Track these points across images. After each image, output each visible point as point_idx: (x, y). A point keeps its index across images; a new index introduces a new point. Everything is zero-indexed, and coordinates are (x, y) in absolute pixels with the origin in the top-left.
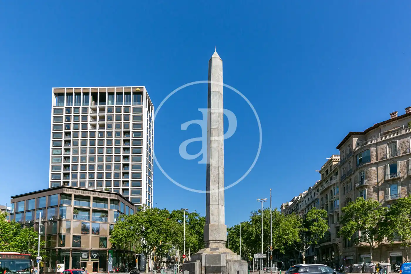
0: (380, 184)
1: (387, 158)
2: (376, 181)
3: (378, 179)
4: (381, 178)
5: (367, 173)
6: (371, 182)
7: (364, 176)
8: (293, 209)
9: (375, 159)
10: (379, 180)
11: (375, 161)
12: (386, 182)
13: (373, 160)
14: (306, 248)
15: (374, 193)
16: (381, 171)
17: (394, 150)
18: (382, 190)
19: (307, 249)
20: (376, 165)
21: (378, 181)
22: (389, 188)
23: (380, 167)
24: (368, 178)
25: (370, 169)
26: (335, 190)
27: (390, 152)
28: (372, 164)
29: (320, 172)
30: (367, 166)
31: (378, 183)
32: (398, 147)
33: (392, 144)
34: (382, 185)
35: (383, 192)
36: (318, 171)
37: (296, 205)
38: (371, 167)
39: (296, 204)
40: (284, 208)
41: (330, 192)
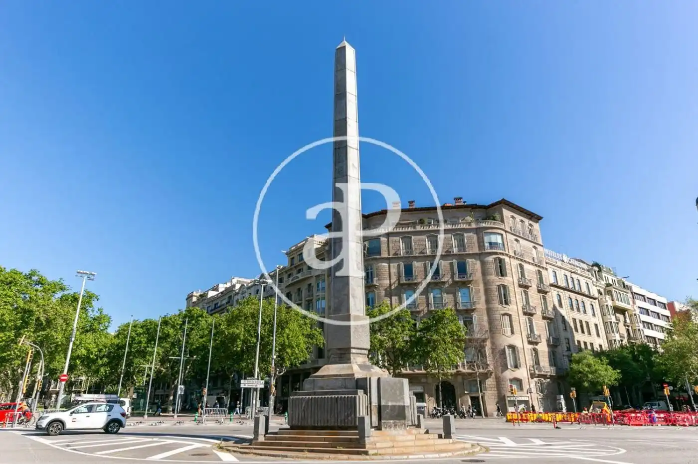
0: (393, 287)
1: (400, 254)
2: (388, 282)
3: (390, 280)
4: (394, 279)
5: (376, 269)
6: (381, 282)
7: (371, 272)
8: (218, 303)
9: (387, 253)
10: (392, 281)
11: (386, 256)
12: (401, 285)
13: (384, 255)
14: (279, 373)
15: (386, 298)
16: (394, 270)
17: (409, 246)
18: (395, 295)
19: (282, 374)
20: (388, 261)
21: (390, 282)
22: (405, 295)
23: (393, 264)
24: (378, 275)
25: (380, 264)
26: (318, 284)
27: (404, 248)
28: (383, 258)
29: (287, 254)
30: (376, 259)
31: (390, 285)
32: (413, 244)
33: (405, 239)
34: (396, 288)
35: (396, 298)
36: (285, 252)
37: (227, 297)
38: (382, 262)
39: (229, 295)
40: (194, 299)
41: (306, 287)
